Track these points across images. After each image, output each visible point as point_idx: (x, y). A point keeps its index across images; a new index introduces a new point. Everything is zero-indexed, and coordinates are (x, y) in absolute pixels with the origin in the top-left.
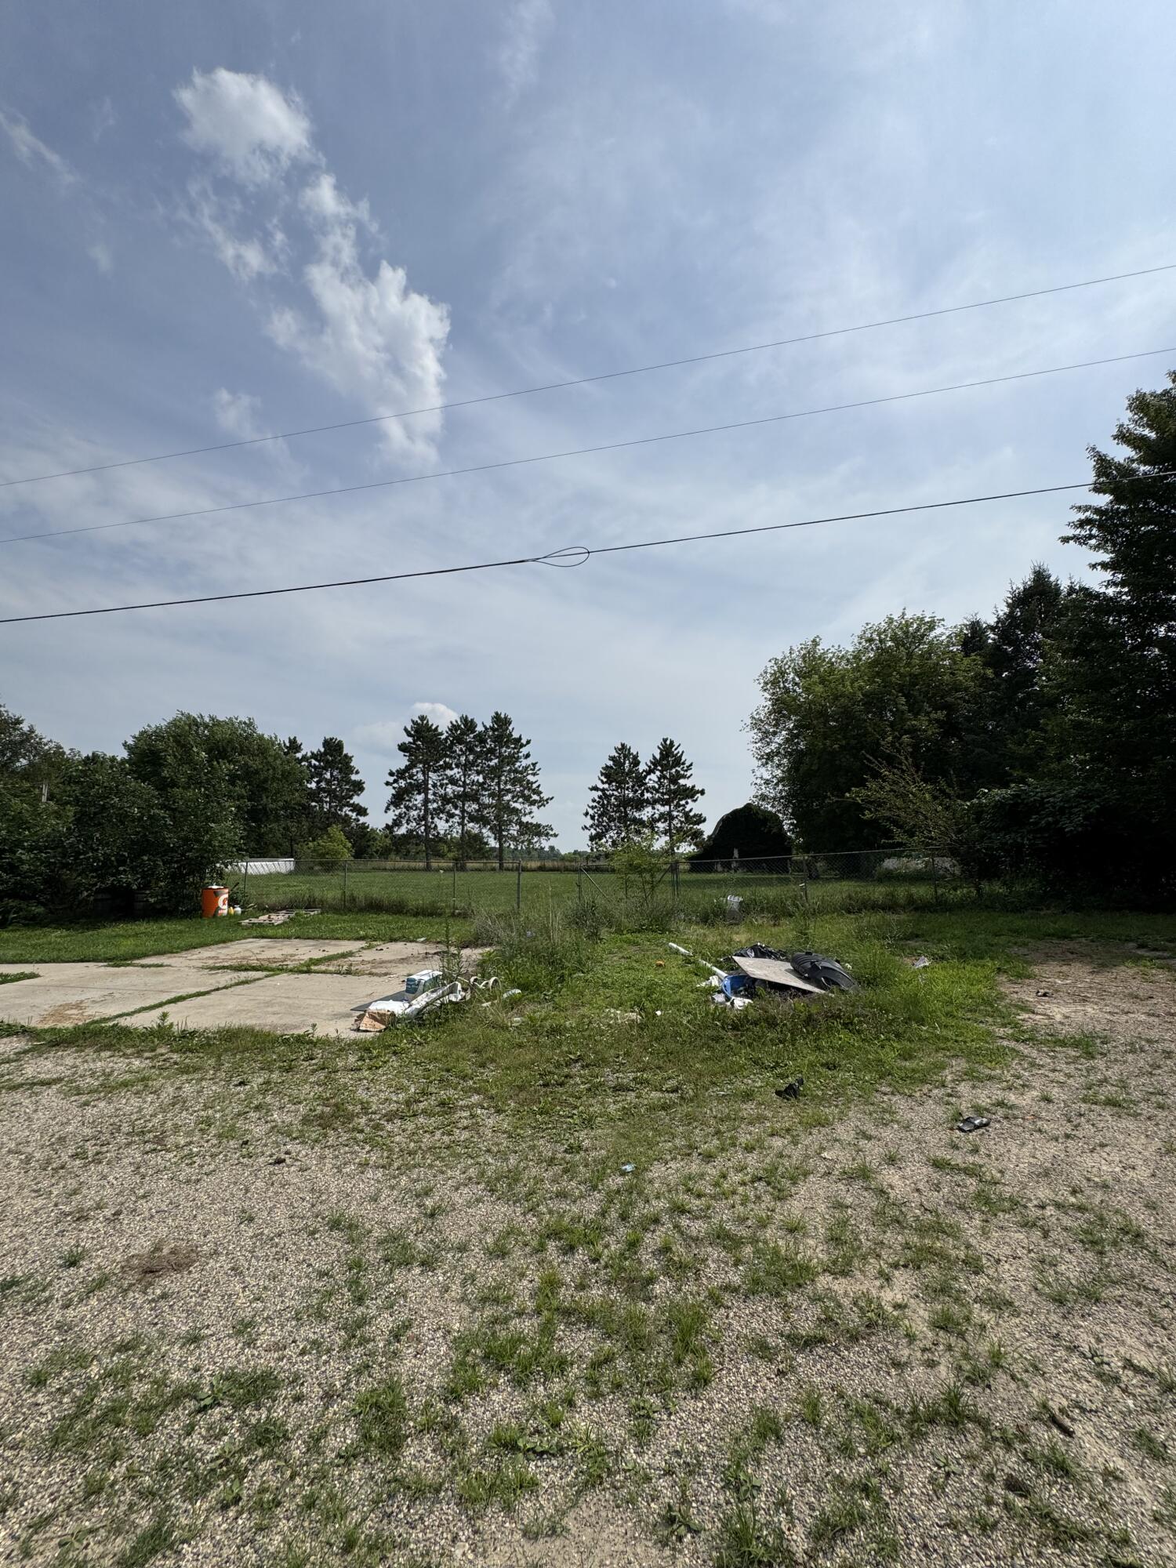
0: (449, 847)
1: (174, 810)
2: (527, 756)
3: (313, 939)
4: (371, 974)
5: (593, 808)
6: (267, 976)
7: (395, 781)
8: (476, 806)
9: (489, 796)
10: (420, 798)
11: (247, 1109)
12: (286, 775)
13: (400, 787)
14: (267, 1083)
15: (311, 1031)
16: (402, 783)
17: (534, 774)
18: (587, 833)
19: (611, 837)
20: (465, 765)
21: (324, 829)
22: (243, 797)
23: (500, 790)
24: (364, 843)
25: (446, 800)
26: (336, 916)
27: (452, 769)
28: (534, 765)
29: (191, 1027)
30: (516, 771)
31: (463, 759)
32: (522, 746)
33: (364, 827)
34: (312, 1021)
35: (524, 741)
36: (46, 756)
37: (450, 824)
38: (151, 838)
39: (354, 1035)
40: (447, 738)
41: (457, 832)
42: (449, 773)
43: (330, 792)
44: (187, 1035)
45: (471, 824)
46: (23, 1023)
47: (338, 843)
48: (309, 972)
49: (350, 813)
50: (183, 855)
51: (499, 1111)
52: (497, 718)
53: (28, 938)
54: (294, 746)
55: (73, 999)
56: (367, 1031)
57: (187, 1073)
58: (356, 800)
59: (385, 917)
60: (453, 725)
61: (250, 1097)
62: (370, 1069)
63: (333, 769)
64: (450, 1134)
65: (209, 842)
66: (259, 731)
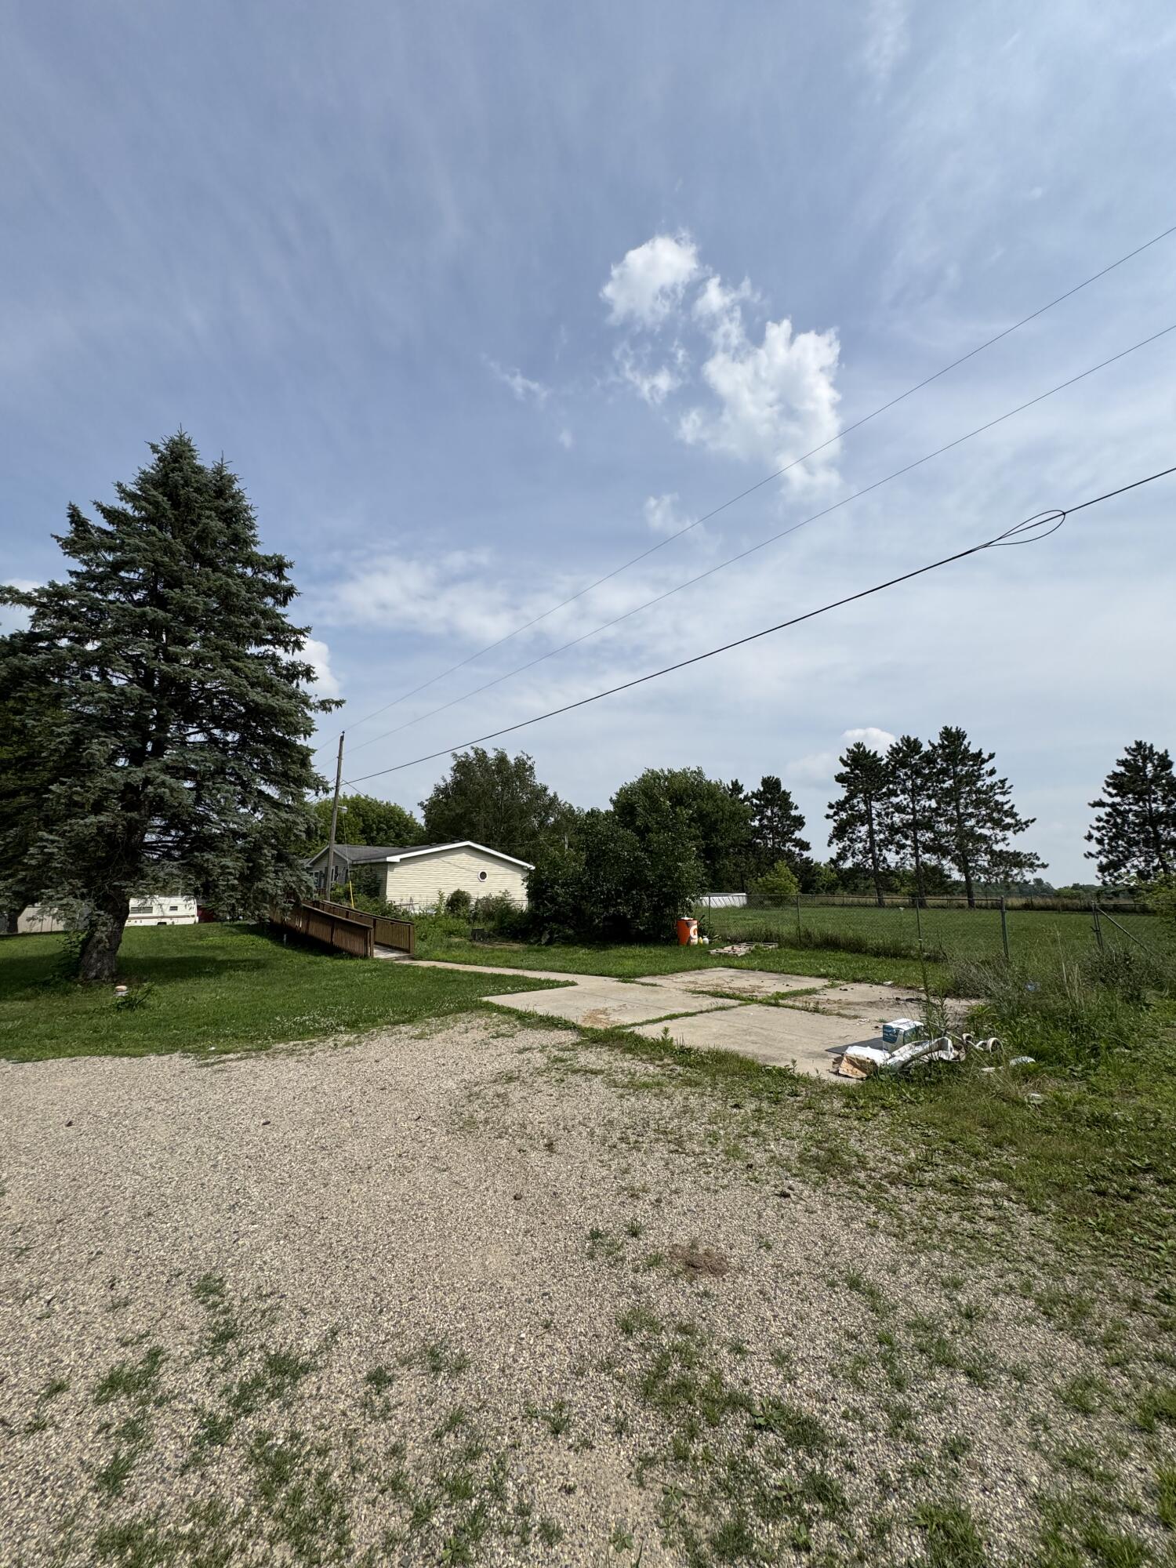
0: (901, 881)
1: (651, 852)
2: (992, 772)
3: (776, 972)
4: (839, 1014)
5: (1098, 829)
6: (740, 1005)
7: (836, 814)
8: (932, 836)
9: (946, 822)
10: (864, 829)
11: (745, 1133)
12: (733, 814)
13: (842, 819)
14: (759, 1110)
15: (791, 1066)
16: (844, 815)
17: (1004, 793)
18: (1095, 862)
19: (1134, 866)
20: (912, 790)
21: (771, 863)
22: (698, 837)
23: (960, 815)
24: (809, 878)
25: (893, 829)
26: (793, 952)
27: (897, 796)
28: (1003, 782)
29: (687, 1044)
30: (978, 791)
31: (909, 784)
32: (984, 761)
33: (808, 861)
34: (790, 1056)
35: (985, 756)
36: (563, 814)
37: (901, 855)
38: (637, 877)
39: (834, 1078)
40: (888, 763)
41: (910, 864)
42: (894, 800)
43: (772, 829)
44: (685, 1051)
45: (927, 856)
46: (574, 1021)
47: (784, 877)
48: (777, 1005)
49: (793, 849)
50: (660, 890)
51: (1035, 1211)
52: (947, 733)
53: (567, 954)
54: (737, 788)
55: (601, 1006)
56: (846, 1076)
57: (690, 1086)
58: (797, 835)
59: (843, 955)
60: (894, 749)
61: (745, 1121)
62: (859, 1119)
63: (773, 806)
64: (971, 1221)
65: (679, 879)
66: (707, 778)
